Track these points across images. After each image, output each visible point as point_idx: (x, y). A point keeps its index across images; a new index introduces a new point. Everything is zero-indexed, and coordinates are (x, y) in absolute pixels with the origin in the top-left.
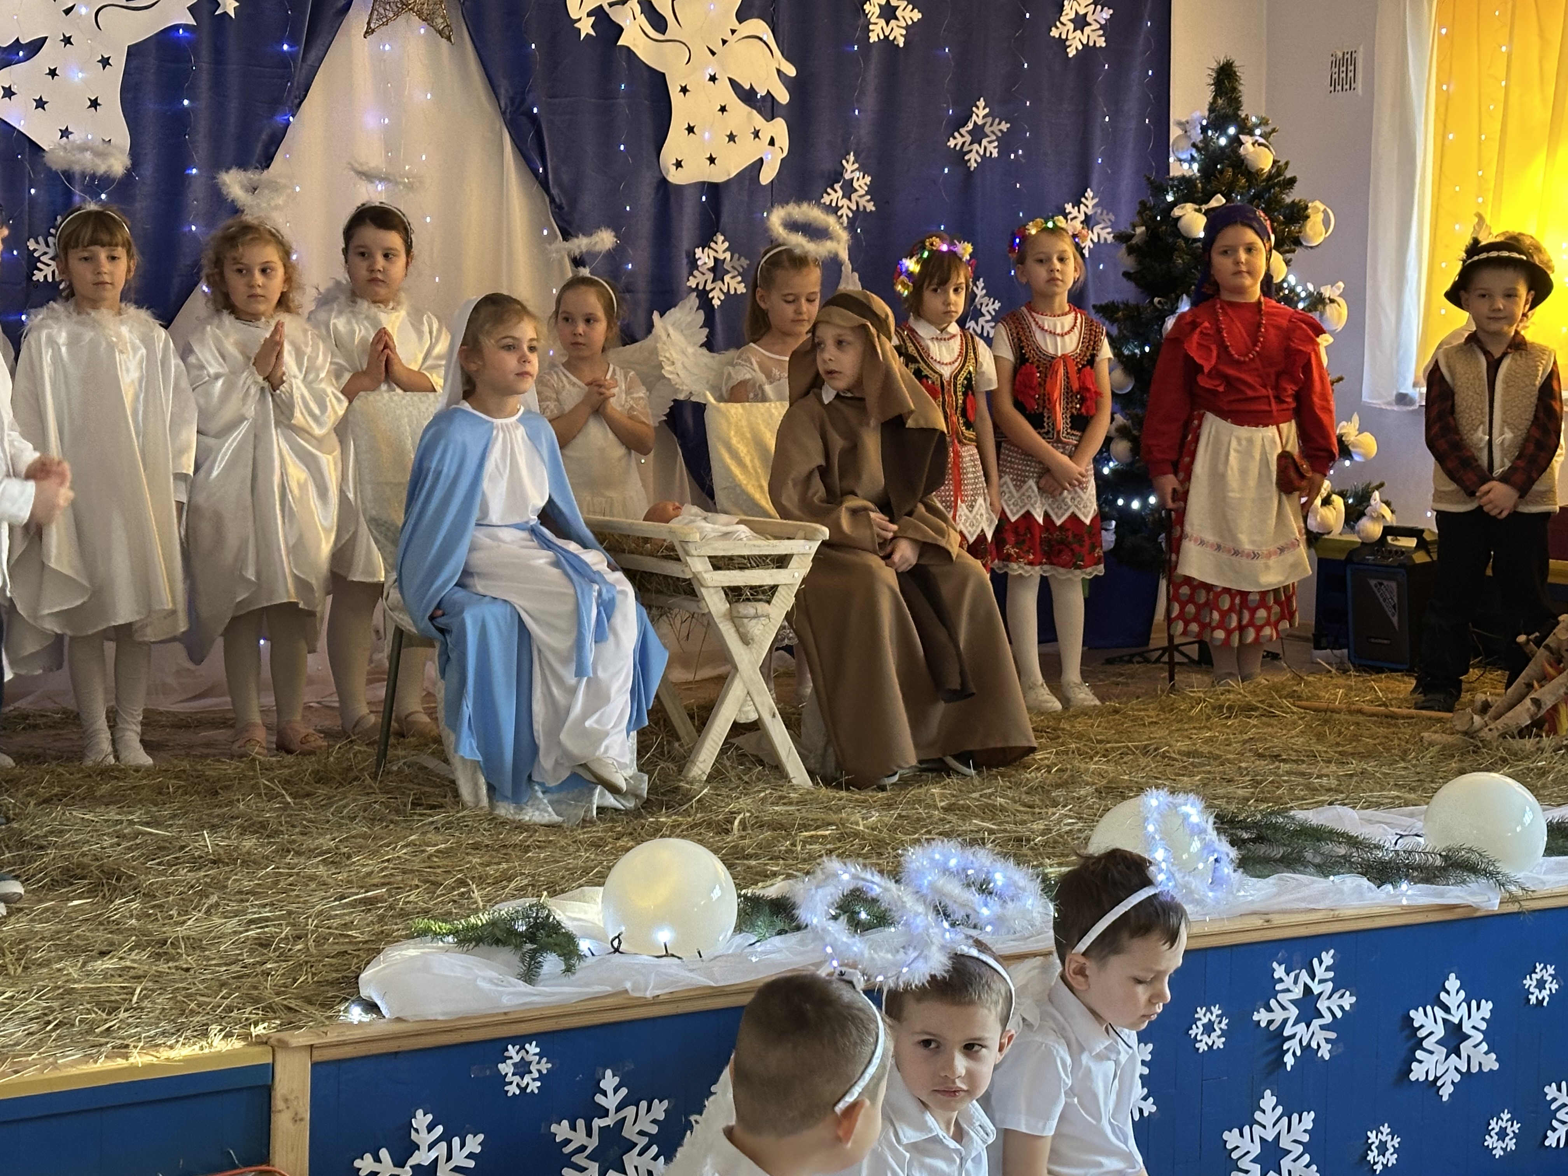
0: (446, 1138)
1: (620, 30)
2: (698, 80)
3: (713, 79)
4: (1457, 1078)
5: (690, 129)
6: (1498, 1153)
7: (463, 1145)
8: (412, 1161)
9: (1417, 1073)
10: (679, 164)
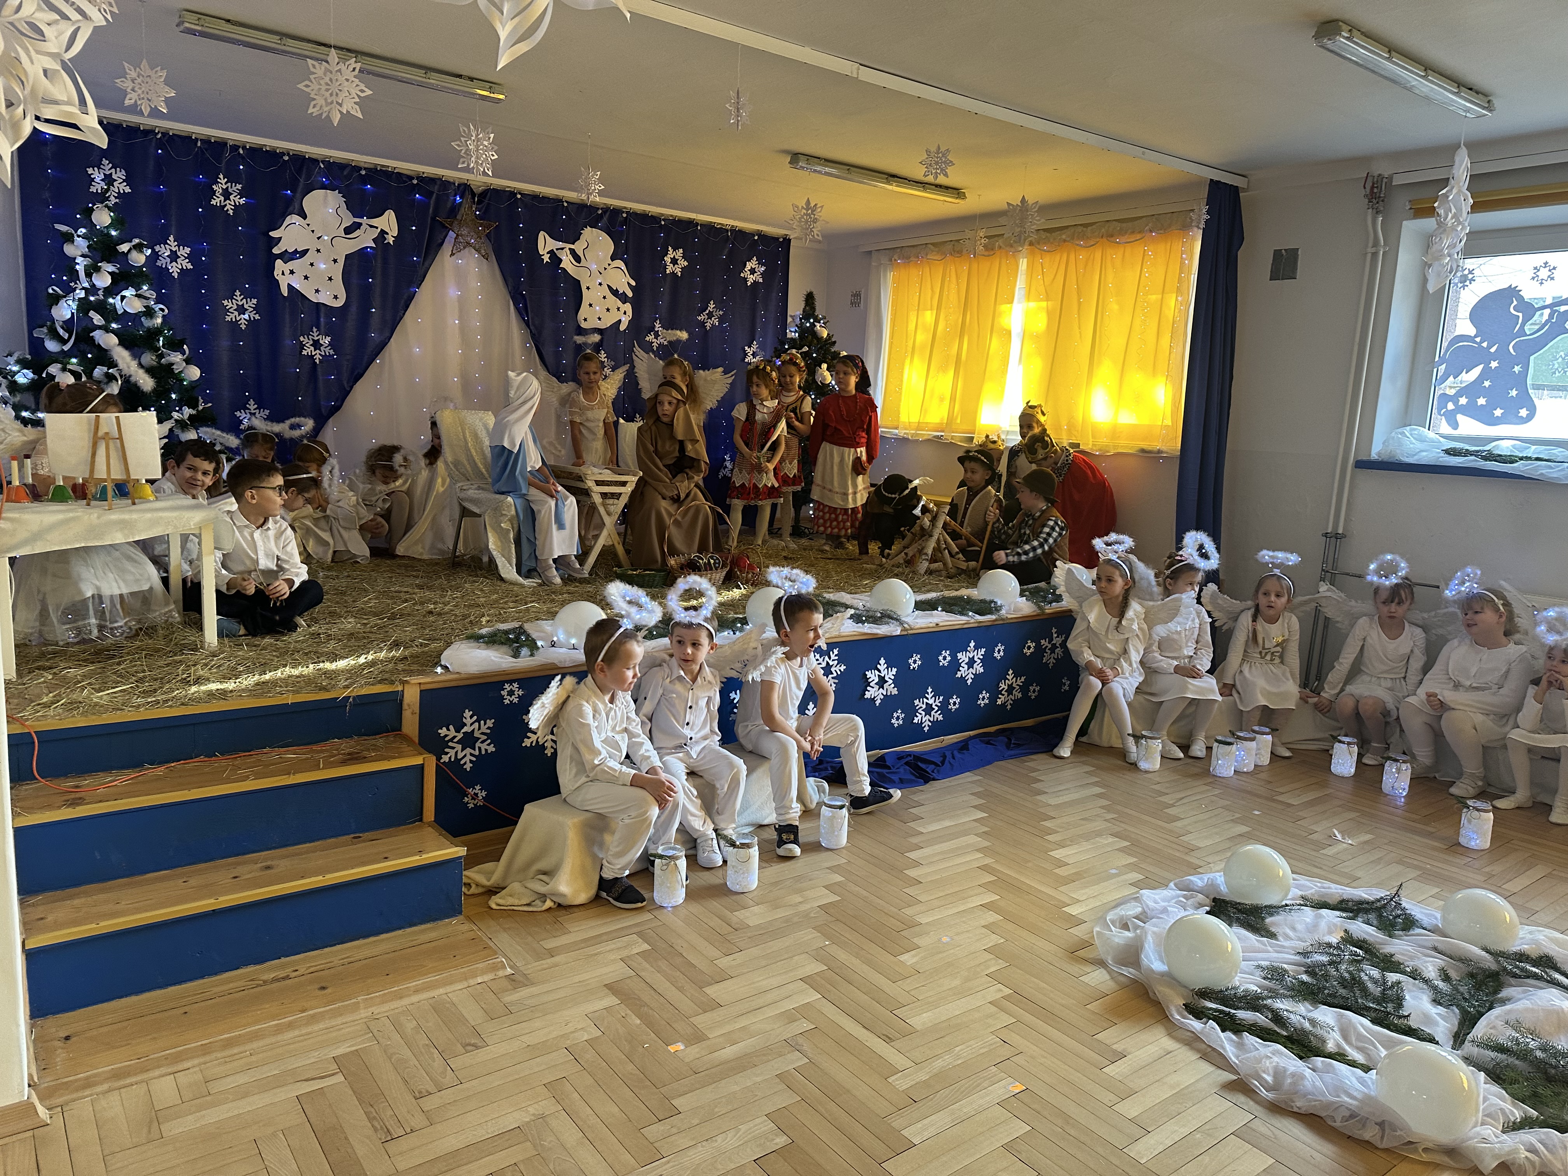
0: (478, 721)
1: (561, 260)
2: (593, 285)
3: (600, 284)
4: (882, 697)
5: (591, 305)
6: (896, 725)
7: (485, 724)
8: (463, 731)
9: (868, 695)
10: (585, 320)
